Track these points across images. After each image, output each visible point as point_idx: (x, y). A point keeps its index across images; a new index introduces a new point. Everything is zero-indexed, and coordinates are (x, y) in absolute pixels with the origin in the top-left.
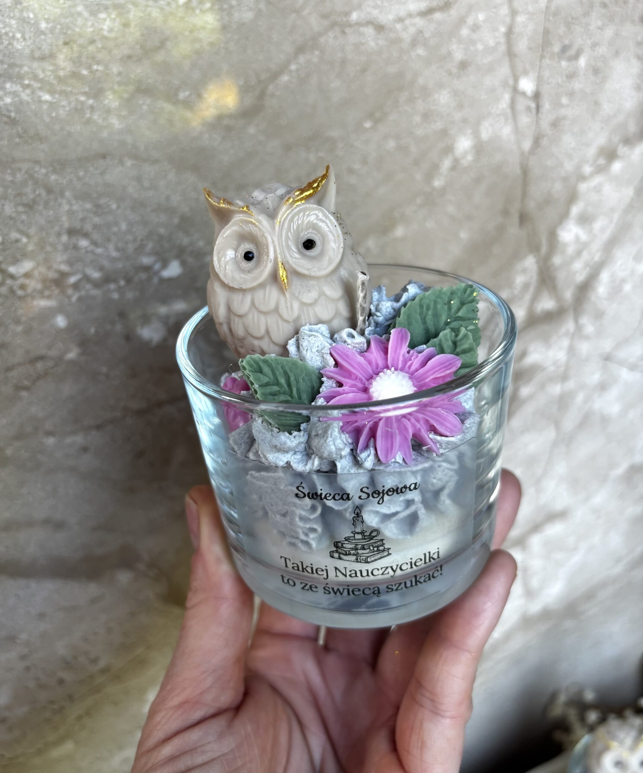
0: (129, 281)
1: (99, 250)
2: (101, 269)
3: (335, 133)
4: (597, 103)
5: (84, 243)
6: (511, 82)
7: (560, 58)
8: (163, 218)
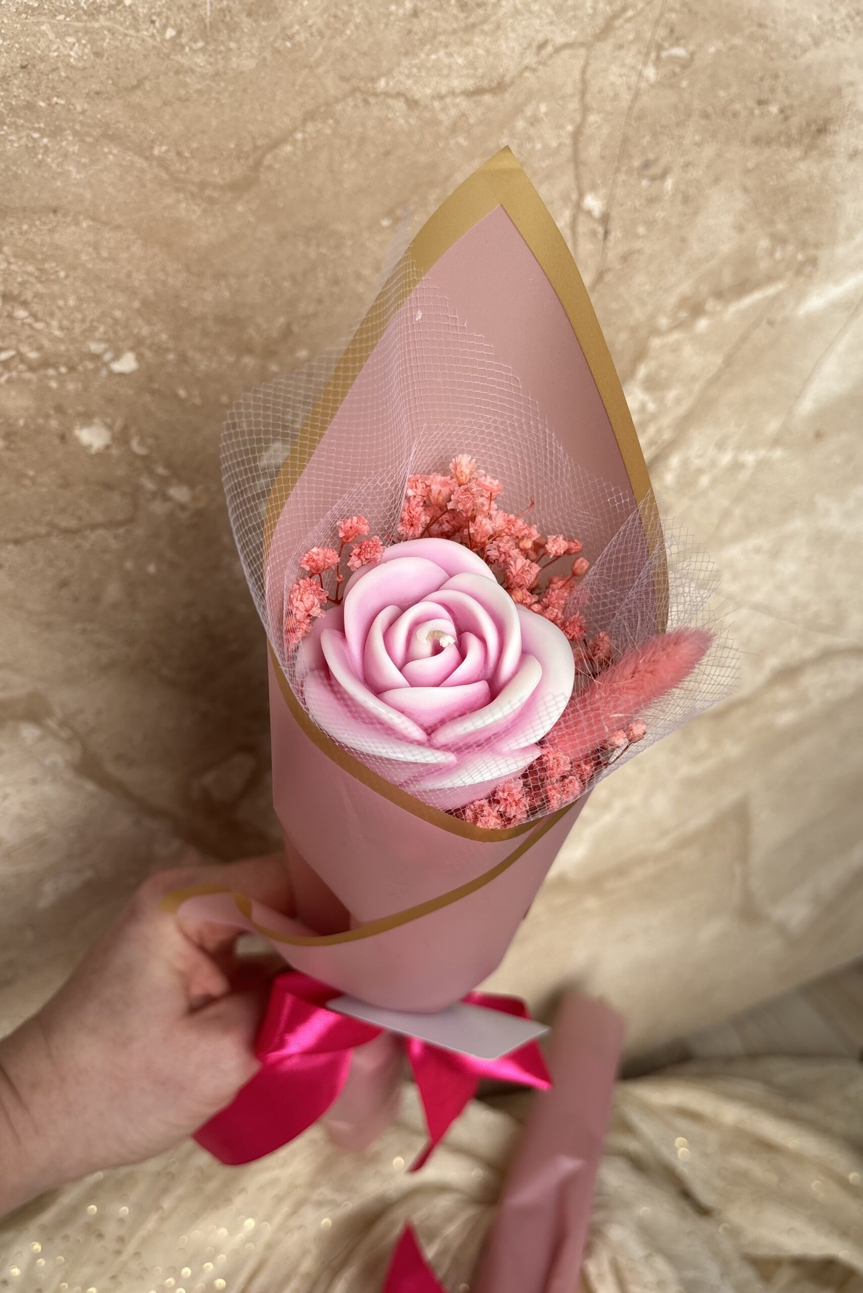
0: (72, 368)
1: (39, 326)
2: (40, 348)
3: (343, 228)
4: (683, 240)
5: (21, 313)
6: (574, 196)
7: (641, 176)
8: (121, 299)
